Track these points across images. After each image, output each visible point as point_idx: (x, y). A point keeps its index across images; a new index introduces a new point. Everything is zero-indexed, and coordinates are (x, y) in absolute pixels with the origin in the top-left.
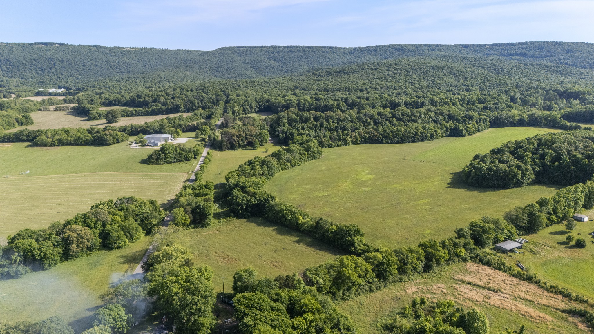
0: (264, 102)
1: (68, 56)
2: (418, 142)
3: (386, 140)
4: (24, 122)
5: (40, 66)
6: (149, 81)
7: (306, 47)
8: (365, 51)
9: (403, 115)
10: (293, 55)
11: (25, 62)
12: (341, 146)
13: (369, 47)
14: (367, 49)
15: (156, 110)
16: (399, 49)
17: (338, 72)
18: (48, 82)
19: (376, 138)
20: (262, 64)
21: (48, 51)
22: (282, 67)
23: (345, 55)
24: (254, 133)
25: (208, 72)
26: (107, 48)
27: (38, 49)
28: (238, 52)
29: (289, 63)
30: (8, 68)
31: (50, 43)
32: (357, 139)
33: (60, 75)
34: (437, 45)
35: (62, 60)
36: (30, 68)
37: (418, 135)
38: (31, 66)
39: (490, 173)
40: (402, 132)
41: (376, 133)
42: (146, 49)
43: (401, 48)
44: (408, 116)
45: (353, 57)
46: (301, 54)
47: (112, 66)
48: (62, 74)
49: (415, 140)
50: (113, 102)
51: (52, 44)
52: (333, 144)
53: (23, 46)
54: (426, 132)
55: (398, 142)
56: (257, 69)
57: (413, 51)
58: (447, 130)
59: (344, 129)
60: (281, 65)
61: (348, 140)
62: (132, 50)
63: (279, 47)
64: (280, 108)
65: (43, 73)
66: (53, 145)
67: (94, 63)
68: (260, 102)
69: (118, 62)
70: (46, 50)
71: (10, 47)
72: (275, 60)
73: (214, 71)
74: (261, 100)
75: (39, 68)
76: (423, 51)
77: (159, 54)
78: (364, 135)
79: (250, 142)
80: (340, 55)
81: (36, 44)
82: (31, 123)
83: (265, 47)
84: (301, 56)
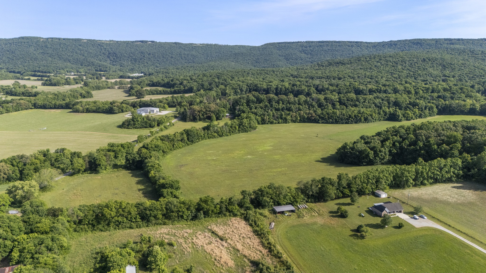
0: (254, 86)
1: (155, 50)
2: (351, 123)
3: (322, 120)
4: (86, 96)
5: (134, 57)
6: (199, 69)
7: (335, 42)
8: (387, 45)
9: (348, 100)
10: (321, 49)
11: (125, 54)
12: (281, 123)
13: (391, 41)
14: (388, 44)
15: (177, 91)
16: (418, 43)
17: (338, 63)
18: (137, 69)
19: (313, 118)
20: (293, 56)
21: (142, 47)
22: (310, 58)
23: (368, 48)
24: (212, 109)
25: (250, 63)
26: (183, 44)
27: (137, 46)
28: (278, 46)
29: (317, 55)
30: (114, 59)
31: (145, 41)
32: (297, 118)
33: (146, 64)
34: (459, 40)
35: (149, 53)
36: (128, 58)
37: (352, 118)
38: (129, 58)
39: (351, 151)
40: (337, 115)
41: (314, 114)
42: (211, 45)
43: (420, 42)
44: (352, 100)
45: (374, 50)
46: (329, 48)
47: (183, 58)
48: (147, 63)
49: (349, 122)
50: (155, 84)
51: (146, 42)
52: (275, 121)
53: (127, 43)
54: (359, 115)
55: (332, 123)
56: (288, 60)
57: (431, 45)
58: (385, 115)
59: (289, 109)
60: (309, 57)
61: (288, 119)
62: (201, 45)
63: (312, 42)
64: (261, 91)
65: (136, 62)
66: (83, 112)
67: (170, 55)
68: (250, 86)
69: (188, 55)
70: (141, 46)
71: (119, 44)
72: (305, 53)
73: (254, 62)
74: (252, 85)
75: (134, 59)
76: (441, 44)
77: (220, 49)
78: (303, 116)
79: (209, 116)
80: (363, 48)
81: (136, 41)
82: (92, 96)
83: (301, 42)
84: (328, 49)
